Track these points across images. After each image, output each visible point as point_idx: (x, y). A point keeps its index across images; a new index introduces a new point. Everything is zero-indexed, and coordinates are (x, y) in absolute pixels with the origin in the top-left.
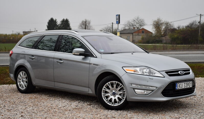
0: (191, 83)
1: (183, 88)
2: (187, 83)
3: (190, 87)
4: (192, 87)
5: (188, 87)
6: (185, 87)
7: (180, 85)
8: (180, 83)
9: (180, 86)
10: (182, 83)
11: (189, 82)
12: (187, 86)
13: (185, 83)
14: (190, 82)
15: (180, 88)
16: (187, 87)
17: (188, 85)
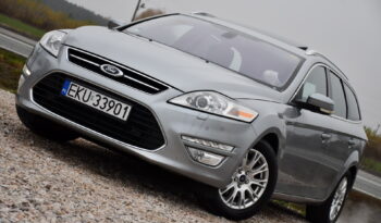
0: (126, 109)
1: (90, 103)
2: (110, 99)
3: (120, 116)
4: (125, 119)
5: (111, 112)
6: (98, 108)
7: (78, 91)
8: (81, 87)
9: (81, 94)
10: (89, 91)
11: (117, 102)
12: (107, 107)
13: (102, 96)
14: (124, 106)
15: (77, 99)
16: (104, 111)
17: (111, 108)
